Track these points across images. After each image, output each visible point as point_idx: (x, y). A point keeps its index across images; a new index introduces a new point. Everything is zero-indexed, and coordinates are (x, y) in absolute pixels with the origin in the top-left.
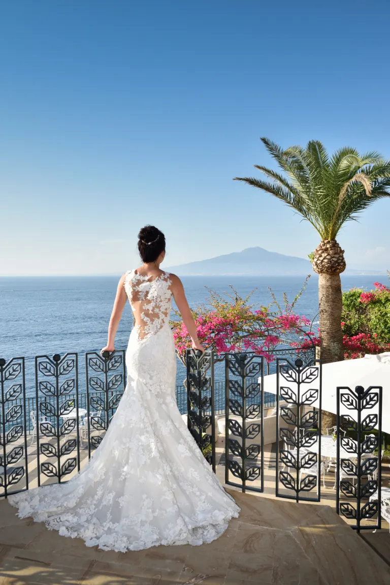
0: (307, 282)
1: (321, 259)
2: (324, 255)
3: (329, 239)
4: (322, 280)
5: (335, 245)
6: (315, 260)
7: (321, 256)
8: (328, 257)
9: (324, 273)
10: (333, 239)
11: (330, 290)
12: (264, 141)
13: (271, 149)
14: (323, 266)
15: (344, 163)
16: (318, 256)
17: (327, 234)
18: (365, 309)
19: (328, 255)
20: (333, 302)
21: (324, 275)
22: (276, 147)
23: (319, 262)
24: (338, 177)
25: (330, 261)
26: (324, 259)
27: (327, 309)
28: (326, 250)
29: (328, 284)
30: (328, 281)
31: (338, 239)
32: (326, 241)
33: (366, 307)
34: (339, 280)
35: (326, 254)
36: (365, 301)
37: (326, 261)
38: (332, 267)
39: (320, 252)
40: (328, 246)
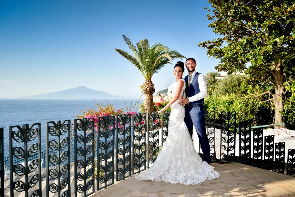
0: (141, 97)
1: (146, 88)
2: (147, 86)
3: (149, 80)
4: (146, 97)
5: (151, 82)
6: (143, 88)
7: (146, 87)
8: (149, 87)
9: (147, 93)
10: (150, 80)
11: (150, 101)
12: (124, 36)
13: (126, 40)
14: (147, 91)
15: (157, 49)
16: (144, 87)
17: (148, 78)
18: (157, 109)
19: (149, 86)
20: (151, 105)
21: (147, 94)
22: (128, 39)
23: (145, 89)
24: (153, 54)
25: (150, 89)
26: (147, 88)
27: (148, 108)
28: (148, 84)
29: (149, 98)
30: (148, 97)
31: (152, 80)
32: (147, 81)
33: (157, 108)
34: (152, 97)
35: (148, 86)
36: (157, 106)
37: (148, 88)
38: (150, 91)
39: (146, 85)
40: (149, 82)
